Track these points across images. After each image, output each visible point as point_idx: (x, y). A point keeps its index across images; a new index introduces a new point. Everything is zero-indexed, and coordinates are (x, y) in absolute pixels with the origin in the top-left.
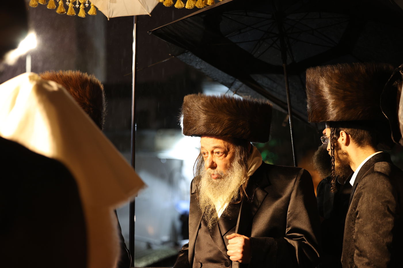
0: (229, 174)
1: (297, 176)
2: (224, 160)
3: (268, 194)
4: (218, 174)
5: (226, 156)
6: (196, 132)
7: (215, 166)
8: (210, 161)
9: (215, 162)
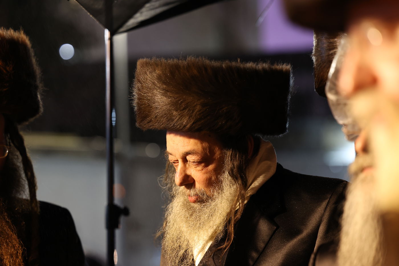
0: (215, 194)
1: (331, 195)
2: (204, 171)
3: (278, 227)
4: (197, 195)
5: (206, 166)
6: (151, 126)
7: (192, 182)
8: (181, 174)
9: (191, 176)
